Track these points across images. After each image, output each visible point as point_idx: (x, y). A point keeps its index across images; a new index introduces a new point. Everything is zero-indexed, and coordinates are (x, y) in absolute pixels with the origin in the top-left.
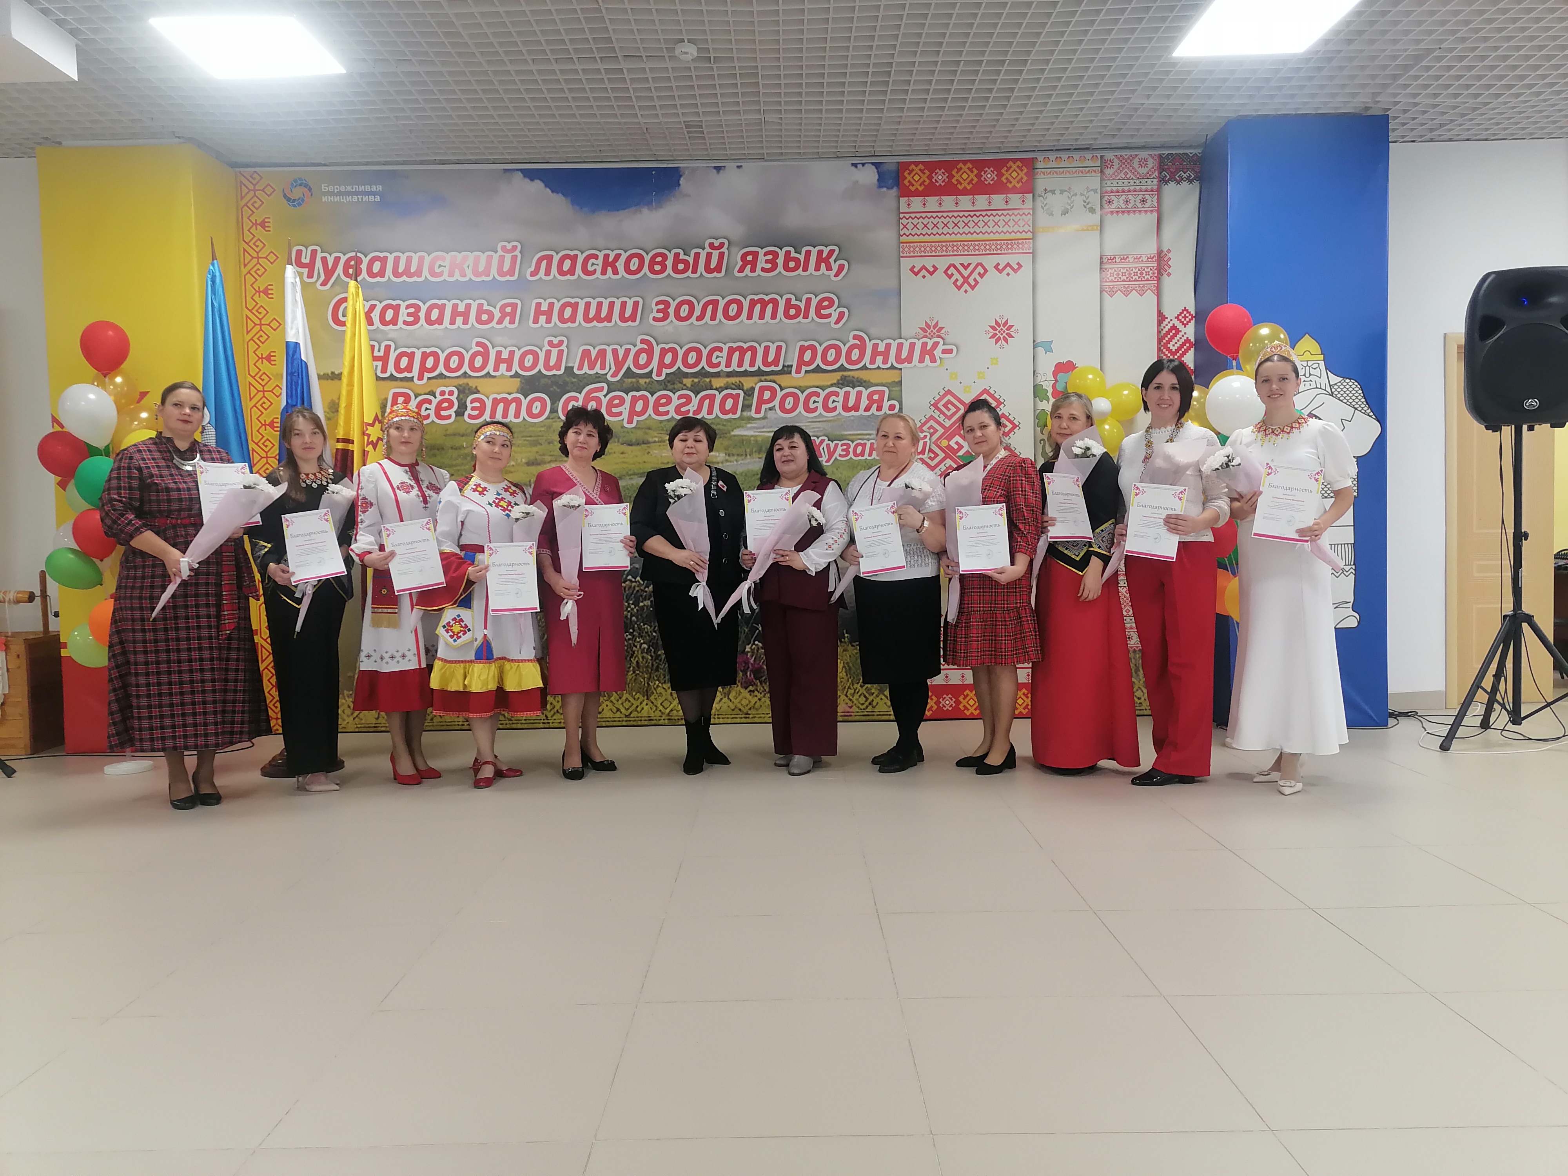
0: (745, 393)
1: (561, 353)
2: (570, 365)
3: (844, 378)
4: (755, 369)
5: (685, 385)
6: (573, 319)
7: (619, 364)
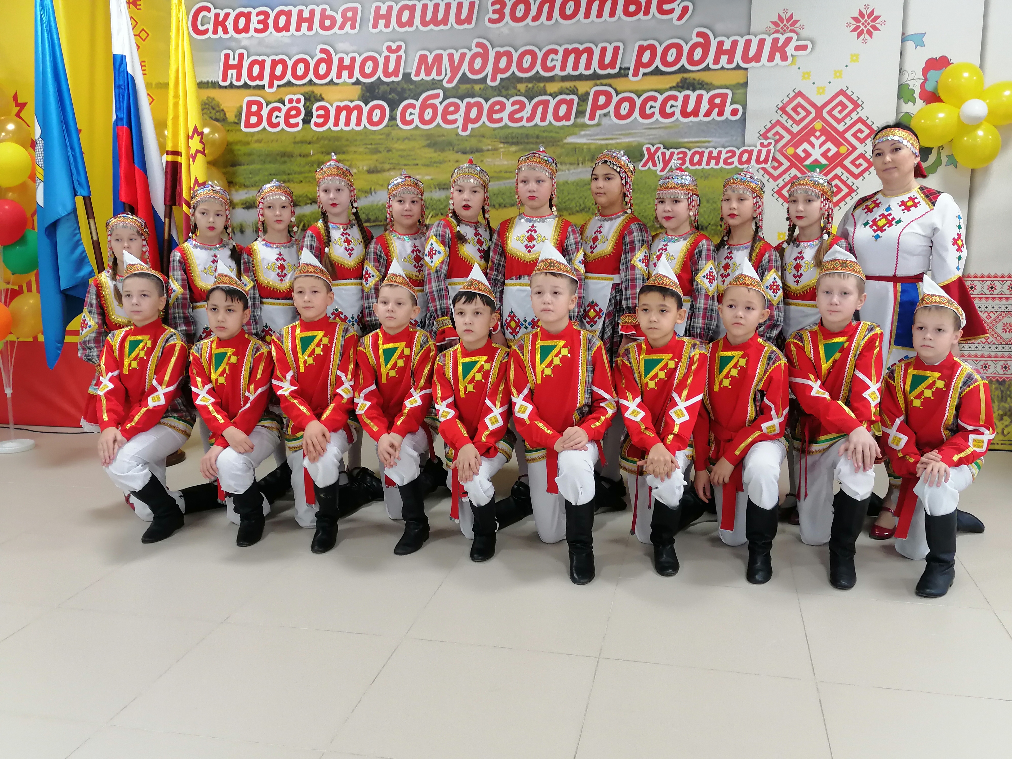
0: (579, 98)
1: (399, 59)
2: (408, 71)
3: (684, 81)
4: (590, 72)
5: (519, 91)
6: (410, 22)
7: (455, 69)
